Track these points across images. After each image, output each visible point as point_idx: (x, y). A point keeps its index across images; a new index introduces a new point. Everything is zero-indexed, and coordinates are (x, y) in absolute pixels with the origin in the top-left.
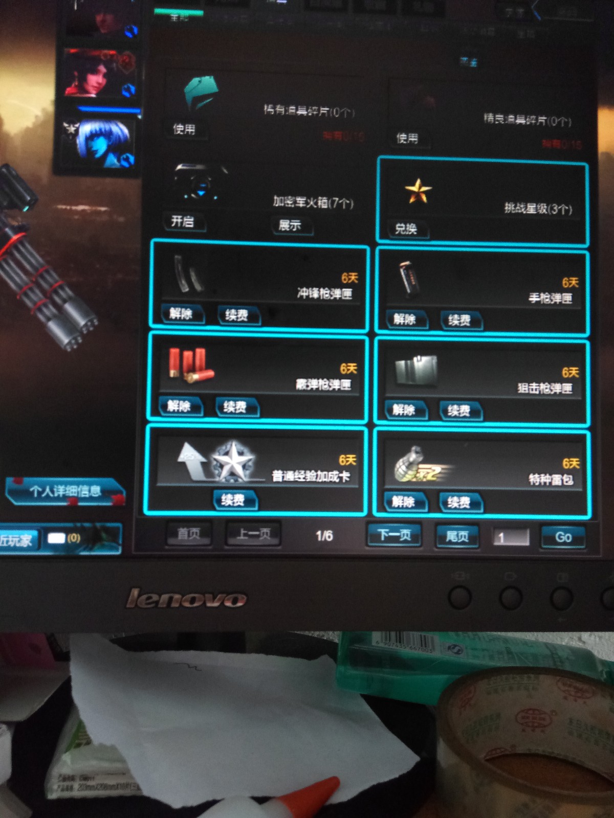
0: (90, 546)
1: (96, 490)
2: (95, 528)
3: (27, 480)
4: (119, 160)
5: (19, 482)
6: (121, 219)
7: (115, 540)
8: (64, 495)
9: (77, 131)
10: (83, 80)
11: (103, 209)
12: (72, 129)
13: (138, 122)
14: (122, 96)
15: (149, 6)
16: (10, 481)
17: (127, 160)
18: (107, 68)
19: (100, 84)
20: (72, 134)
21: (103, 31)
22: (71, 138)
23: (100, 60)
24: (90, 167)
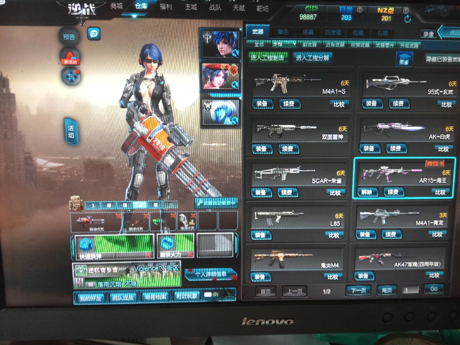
0: (223, 298)
1: (224, 274)
2: (224, 290)
3: (194, 270)
4: (231, 121)
5: (190, 271)
6: (233, 149)
7: (233, 295)
8: (210, 276)
9: (211, 106)
10: (212, 80)
11: (224, 145)
12: (208, 106)
13: (240, 101)
14: (232, 88)
15: (243, 39)
16: (187, 271)
17: (235, 120)
18: (224, 73)
19: (221, 82)
20: (208, 108)
21: (222, 54)
22: (208, 110)
23: (221, 69)
24: (218, 124)
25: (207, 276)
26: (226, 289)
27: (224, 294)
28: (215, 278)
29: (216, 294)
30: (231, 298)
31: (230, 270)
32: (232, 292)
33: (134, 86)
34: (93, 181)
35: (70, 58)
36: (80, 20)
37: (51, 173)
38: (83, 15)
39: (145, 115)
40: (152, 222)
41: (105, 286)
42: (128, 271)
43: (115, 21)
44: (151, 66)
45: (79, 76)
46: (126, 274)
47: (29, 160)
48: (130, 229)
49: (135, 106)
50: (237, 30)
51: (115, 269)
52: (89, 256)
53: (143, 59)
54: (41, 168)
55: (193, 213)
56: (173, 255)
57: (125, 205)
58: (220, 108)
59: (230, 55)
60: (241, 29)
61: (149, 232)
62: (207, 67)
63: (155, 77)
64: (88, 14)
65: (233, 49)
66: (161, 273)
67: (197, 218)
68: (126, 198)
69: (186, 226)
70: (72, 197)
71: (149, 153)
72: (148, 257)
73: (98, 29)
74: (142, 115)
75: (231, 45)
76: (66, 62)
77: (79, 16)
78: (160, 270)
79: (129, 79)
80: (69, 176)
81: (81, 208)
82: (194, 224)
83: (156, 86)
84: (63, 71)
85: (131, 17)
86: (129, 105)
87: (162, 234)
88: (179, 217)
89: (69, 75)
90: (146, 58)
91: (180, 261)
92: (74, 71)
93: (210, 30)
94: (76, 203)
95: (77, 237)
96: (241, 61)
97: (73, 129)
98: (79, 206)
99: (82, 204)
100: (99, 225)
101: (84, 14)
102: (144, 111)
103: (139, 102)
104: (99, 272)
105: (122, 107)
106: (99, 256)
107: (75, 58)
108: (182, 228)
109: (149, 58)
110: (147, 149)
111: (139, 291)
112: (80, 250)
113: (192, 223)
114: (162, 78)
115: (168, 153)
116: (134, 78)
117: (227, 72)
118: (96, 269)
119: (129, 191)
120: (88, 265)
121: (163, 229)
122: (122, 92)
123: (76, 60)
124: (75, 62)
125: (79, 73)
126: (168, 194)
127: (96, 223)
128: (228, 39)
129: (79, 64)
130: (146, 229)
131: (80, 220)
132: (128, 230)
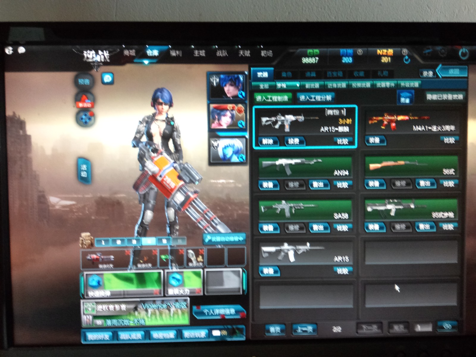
0: (231, 336)
1: (233, 311)
2: (233, 329)
3: (202, 307)
4: (238, 158)
5: (198, 308)
6: (240, 186)
7: (242, 333)
8: (219, 314)
9: (218, 145)
10: (219, 120)
11: (231, 181)
12: (215, 144)
13: (246, 139)
14: (239, 127)
15: (249, 81)
16: (195, 308)
17: (242, 158)
18: (231, 114)
19: (228, 121)
20: (216, 146)
21: (229, 95)
22: (215, 148)
23: (227, 110)
24: (225, 162)
25: (215, 314)
26: (234, 327)
27: (232, 333)
28: (223, 316)
29: (225, 333)
30: (241, 337)
31: (239, 307)
32: (241, 331)
33: (145, 127)
34: (104, 218)
35: (84, 102)
36: (94, 65)
37: (63, 211)
38: (97, 61)
39: (155, 155)
40: (161, 259)
41: (114, 325)
42: (136, 309)
43: (128, 67)
44: (163, 109)
45: (93, 118)
46: (134, 311)
47: (42, 199)
48: (139, 266)
49: (146, 145)
50: (243, 73)
51: (124, 307)
52: (98, 293)
53: (155, 102)
54: (53, 206)
55: (201, 249)
56: (182, 292)
57: (134, 242)
58: (228, 146)
59: (236, 97)
60: (246, 73)
61: (158, 269)
62: (215, 108)
63: (166, 118)
64: (103, 60)
65: (239, 90)
66: (169, 310)
67: (205, 254)
68: (136, 234)
69: (194, 262)
70: (84, 235)
71: (159, 191)
72: (156, 294)
73: (112, 75)
74: (153, 155)
75: (237, 87)
76: (81, 105)
77: (94, 62)
78: (169, 309)
79: (141, 121)
80: (81, 214)
81: (92, 245)
82: (202, 260)
83: (166, 126)
84: (78, 114)
85: (143, 63)
86: (140, 145)
87: (170, 270)
88: (187, 253)
89: (84, 117)
90: (158, 101)
91: (189, 299)
92: (88, 114)
93: (217, 74)
94: (87, 240)
95: (87, 275)
96: (247, 102)
97: (86, 168)
98: (90, 244)
99: (93, 241)
100: (108, 262)
101: (99, 60)
102: (155, 151)
103: (151, 142)
104: (108, 310)
105: (134, 146)
106: (108, 293)
107: (89, 101)
108: (190, 264)
109: (161, 101)
110: (157, 186)
111: (147, 330)
112: (89, 288)
113: (200, 259)
114: (172, 119)
115: (178, 190)
116: (146, 119)
117: (234, 112)
118: (105, 307)
119: (139, 228)
120: (97, 303)
121: (171, 266)
122: (135, 133)
123: (91, 103)
124: (89, 105)
125: (93, 115)
126: (177, 230)
127: (106, 260)
128: (235, 82)
129: (93, 107)
130: (154, 265)
131: (91, 257)
132: (137, 266)
